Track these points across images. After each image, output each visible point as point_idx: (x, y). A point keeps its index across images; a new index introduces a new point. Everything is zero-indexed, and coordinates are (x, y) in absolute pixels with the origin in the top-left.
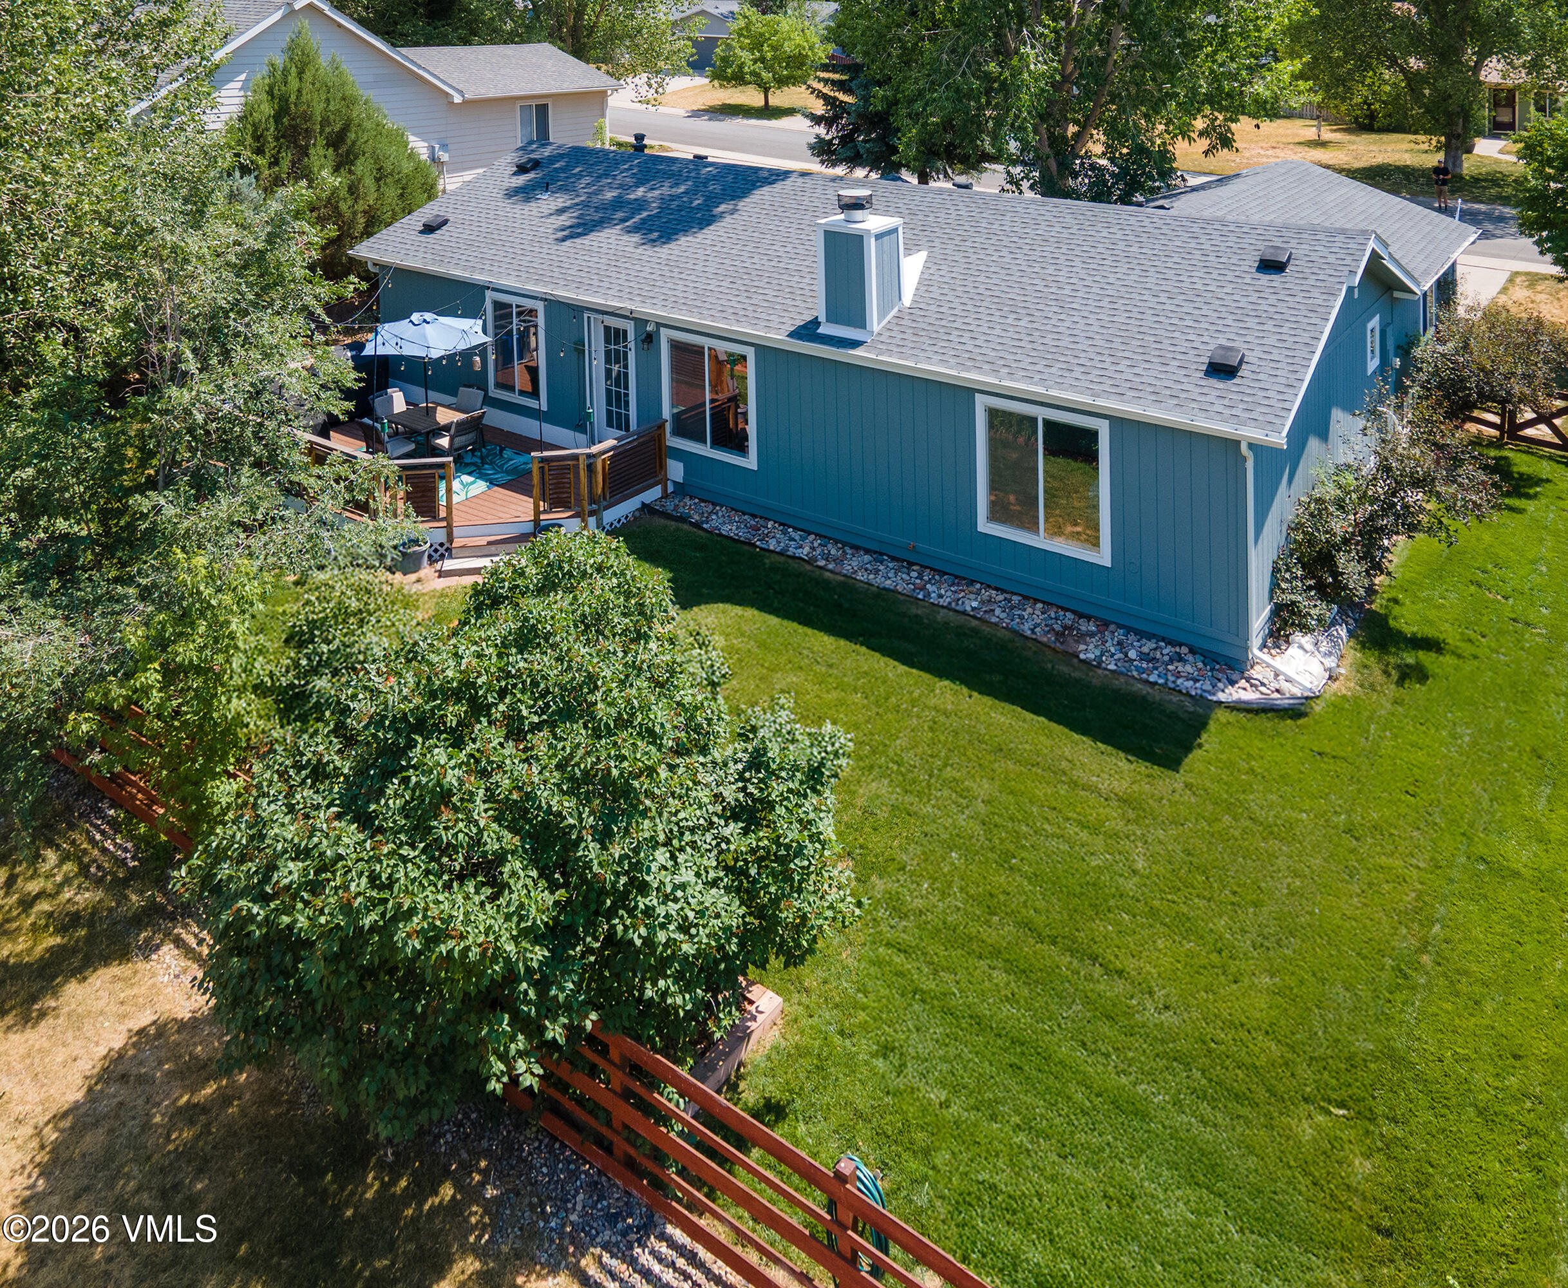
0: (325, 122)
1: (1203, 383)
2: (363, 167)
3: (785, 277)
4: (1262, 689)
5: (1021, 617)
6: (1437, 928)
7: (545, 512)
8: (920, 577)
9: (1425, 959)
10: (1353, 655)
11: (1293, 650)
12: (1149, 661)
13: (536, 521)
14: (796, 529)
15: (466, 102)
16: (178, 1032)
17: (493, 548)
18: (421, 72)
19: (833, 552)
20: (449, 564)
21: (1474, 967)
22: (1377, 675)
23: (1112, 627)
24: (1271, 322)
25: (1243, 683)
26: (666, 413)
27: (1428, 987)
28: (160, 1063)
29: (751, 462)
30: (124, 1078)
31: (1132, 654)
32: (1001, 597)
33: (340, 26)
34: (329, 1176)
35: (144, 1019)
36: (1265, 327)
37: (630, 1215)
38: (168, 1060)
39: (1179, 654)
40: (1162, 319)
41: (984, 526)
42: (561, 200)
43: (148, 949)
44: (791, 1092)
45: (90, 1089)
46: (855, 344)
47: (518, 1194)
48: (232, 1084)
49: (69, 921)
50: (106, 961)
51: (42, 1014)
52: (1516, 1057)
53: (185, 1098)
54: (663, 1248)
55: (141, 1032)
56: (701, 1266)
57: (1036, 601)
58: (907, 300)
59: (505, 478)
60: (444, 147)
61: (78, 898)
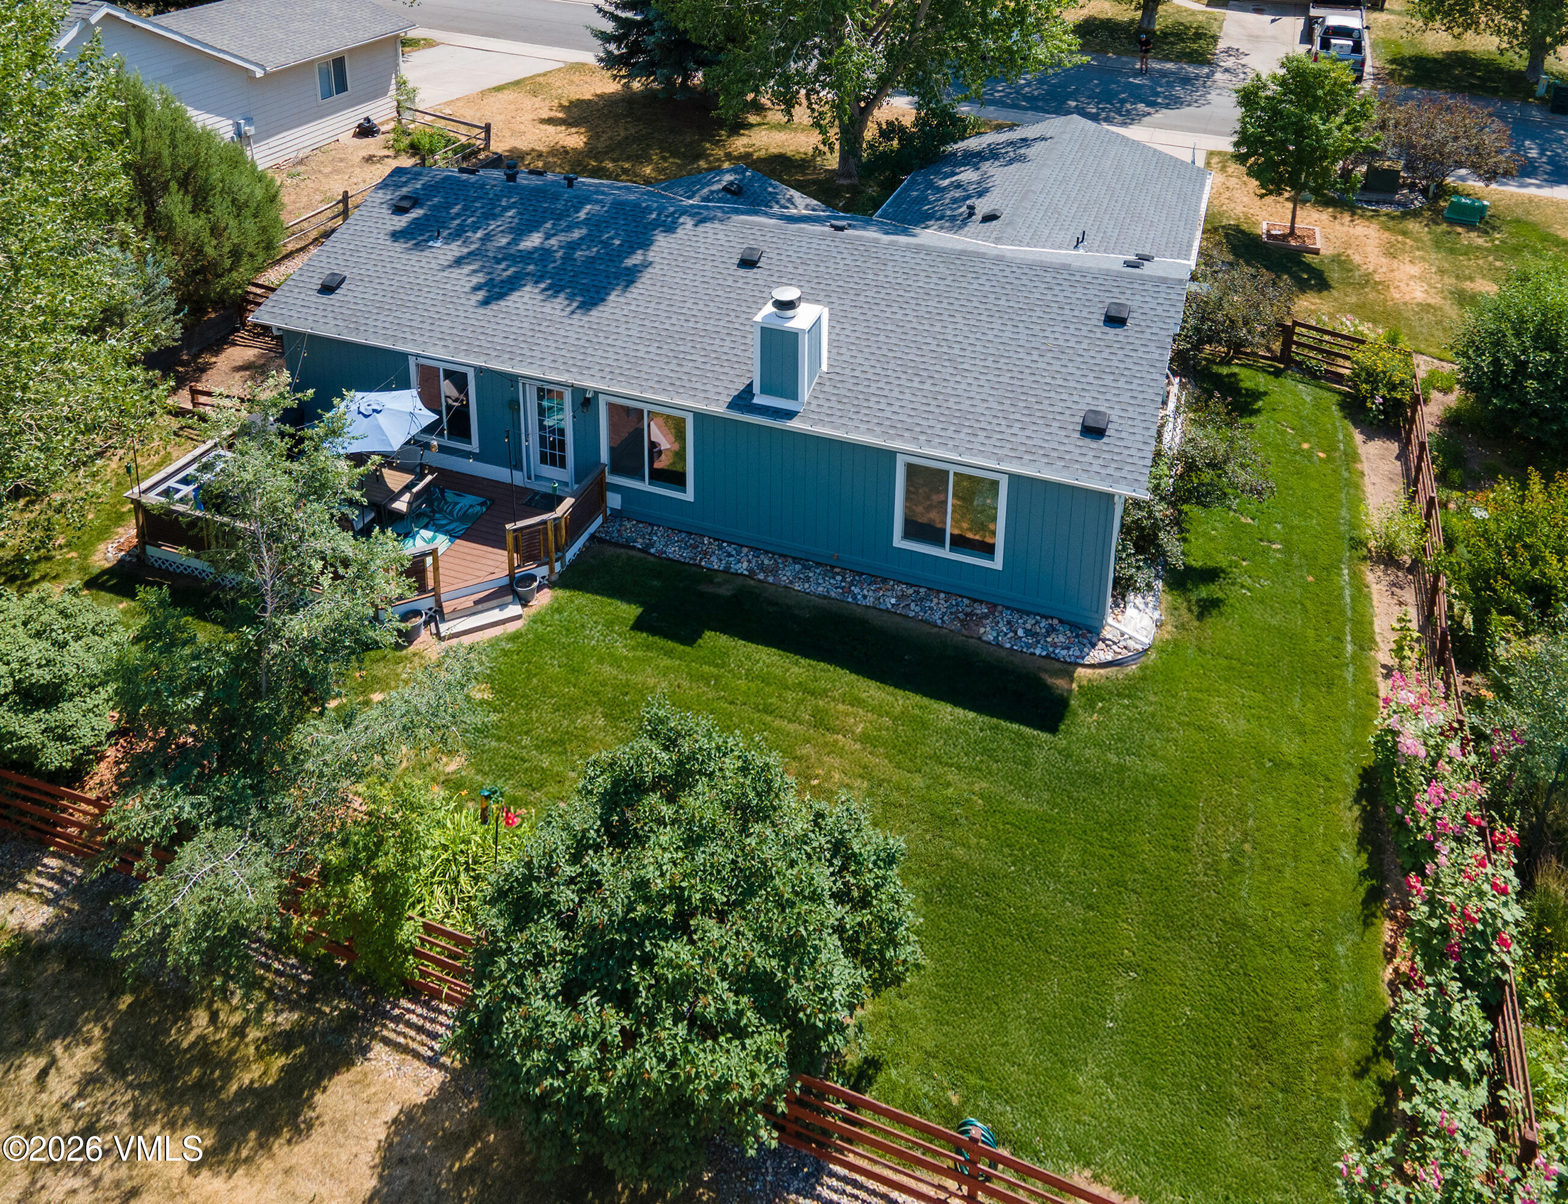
0: (175, 167)
1: (1080, 443)
2: (221, 209)
3: (706, 340)
4: (1115, 647)
5: (931, 609)
6: (1251, 822)
7: (519, 566)
8: (844, 580)
9: (1247, 847)
10: (1167, 598)
11: (1130, 611)
12: (1032, 636)
13: (511, 575)
14: (730, 543)
15: (267, 75)
16: (424, 1113)
17: (480, 607)
18: (221, 55)
19: (766, 562)
20: (444, 628)
21: (1275, 846)
22: (1186, 616)
23: (1000, 608)
24: (1123, 379)
25: (1101, 645)
26: (604, 457)
27: (1251, 867)
28: (424, 1143)
29: (689, 496)
30: (401, 1161)
31: (1020, 633)
32: (910, 591)
33: (134, 26)
34: (590, 1195)
35: (392, 1111)
36: (1119, 385)
37: (804, 1166)
38: (428, 1139)
39: (1051, 625)
40: (1038, 378)
41: (898, 541)
42: (455, 249)
43: (364, 1050)
44: (880, 1049)
45: (381, 1177)
46: (790, 415)
47: (725, 1172)
48: (486, 1144)
49: (284, 1041)
50: (334, 1070)
51: (310, 1126)
52: (1306, 905)
53: (457, 1165)
54: (834, 1182)
55: (395, 1121)
56: (861, 1187)
57: (939, 592)
58: (824, 367)
59: (461, 527)
60: (249, 120)
61: (280, 1019)
